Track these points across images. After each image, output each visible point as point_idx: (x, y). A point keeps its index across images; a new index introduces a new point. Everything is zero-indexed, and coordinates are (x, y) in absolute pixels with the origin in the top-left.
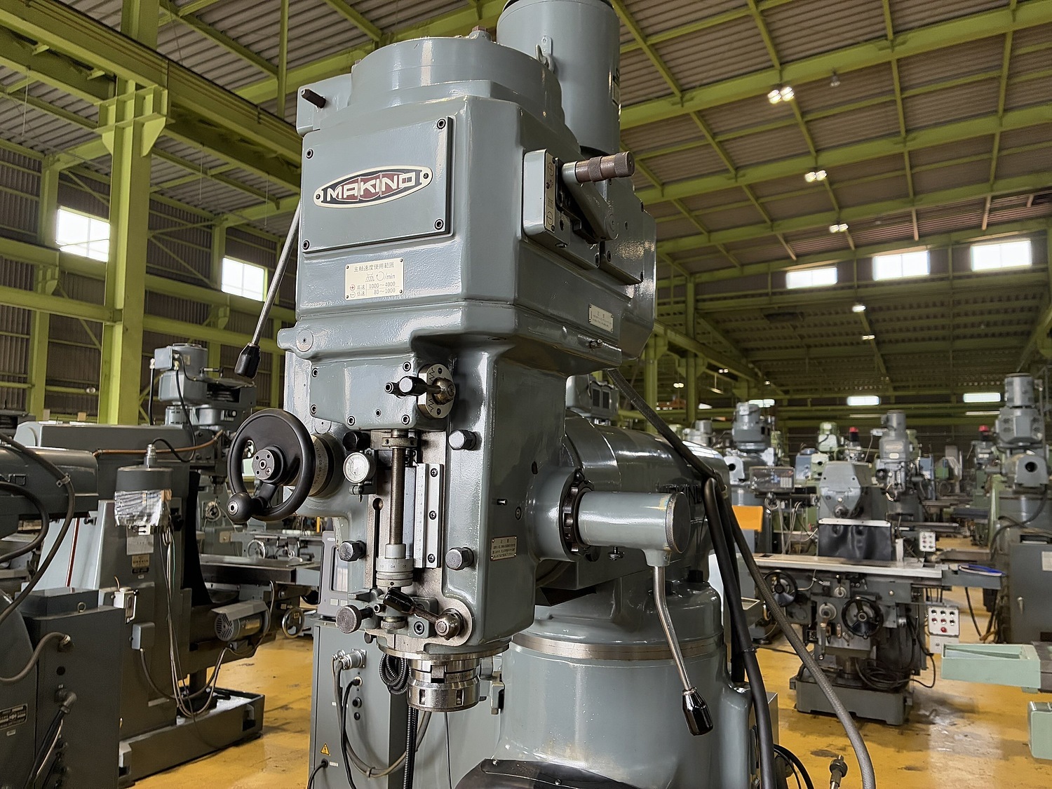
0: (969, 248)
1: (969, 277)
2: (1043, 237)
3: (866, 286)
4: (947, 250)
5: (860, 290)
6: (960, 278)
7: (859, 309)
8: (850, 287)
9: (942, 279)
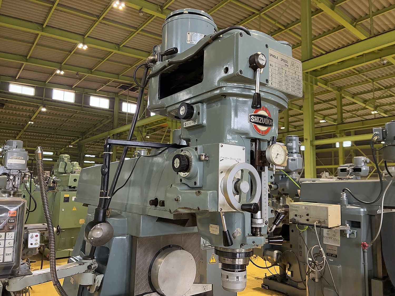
0: (90, 96)
1: (88, 107)
2: (114, 100)
3: (48, 100)
4: (82, 95)
5: (44, 101)
6: (85, 107)
7: (44, 110)
8: (41, 99)
9: (79, 106)
